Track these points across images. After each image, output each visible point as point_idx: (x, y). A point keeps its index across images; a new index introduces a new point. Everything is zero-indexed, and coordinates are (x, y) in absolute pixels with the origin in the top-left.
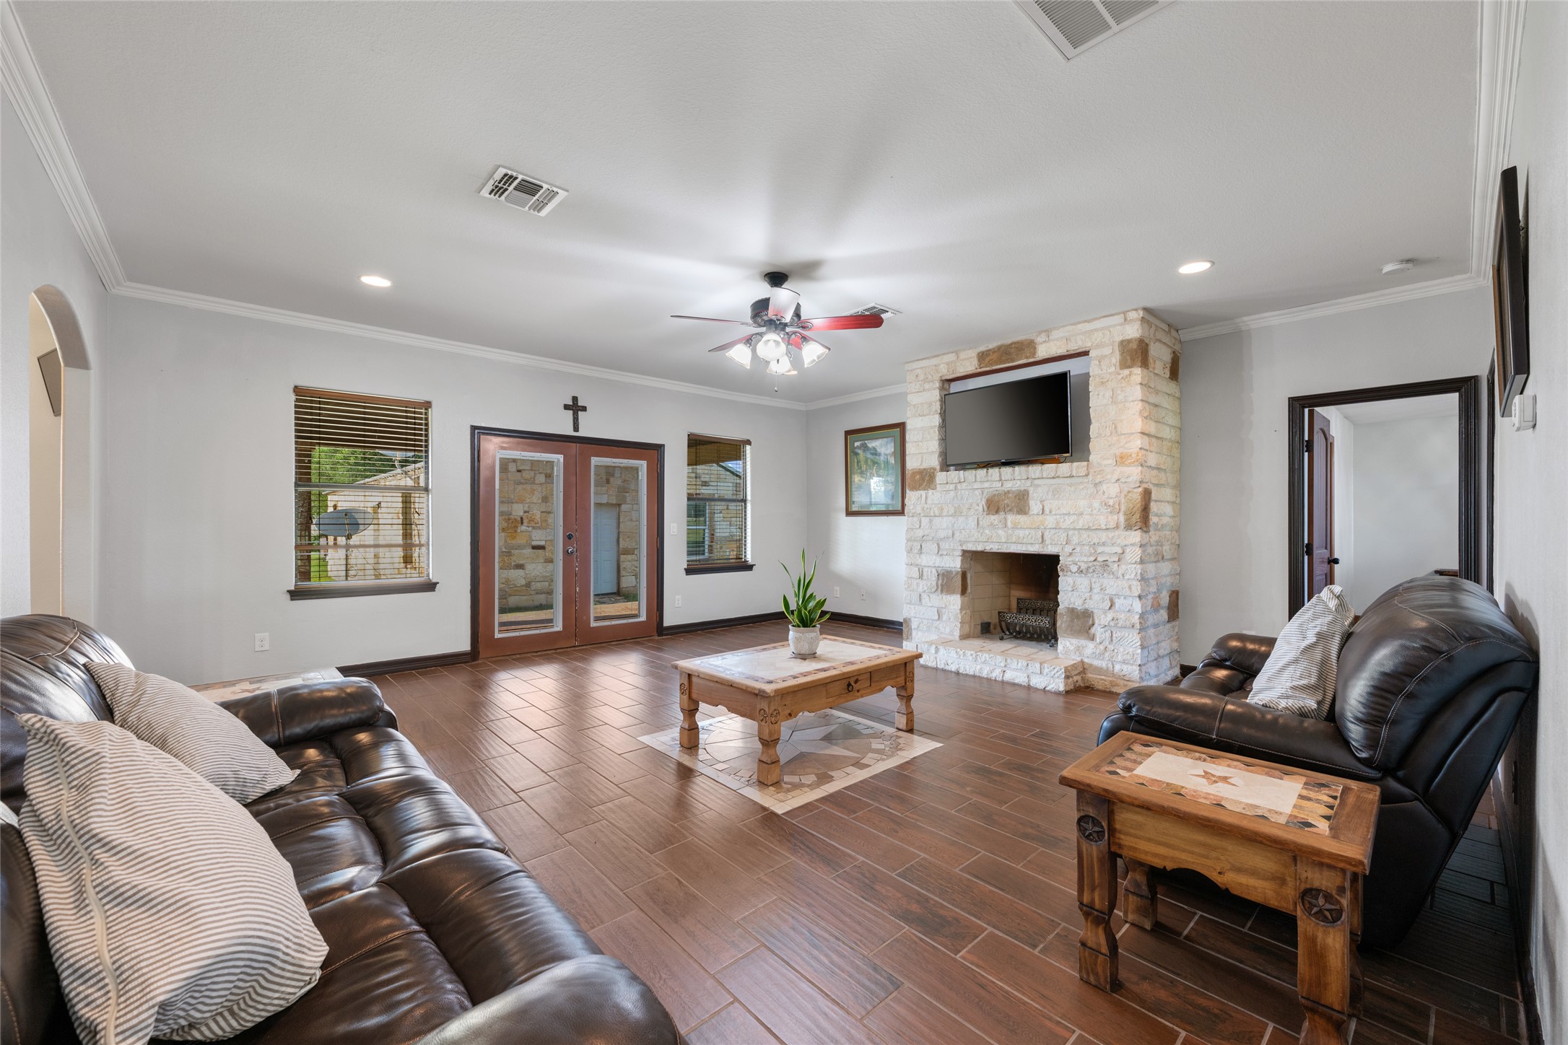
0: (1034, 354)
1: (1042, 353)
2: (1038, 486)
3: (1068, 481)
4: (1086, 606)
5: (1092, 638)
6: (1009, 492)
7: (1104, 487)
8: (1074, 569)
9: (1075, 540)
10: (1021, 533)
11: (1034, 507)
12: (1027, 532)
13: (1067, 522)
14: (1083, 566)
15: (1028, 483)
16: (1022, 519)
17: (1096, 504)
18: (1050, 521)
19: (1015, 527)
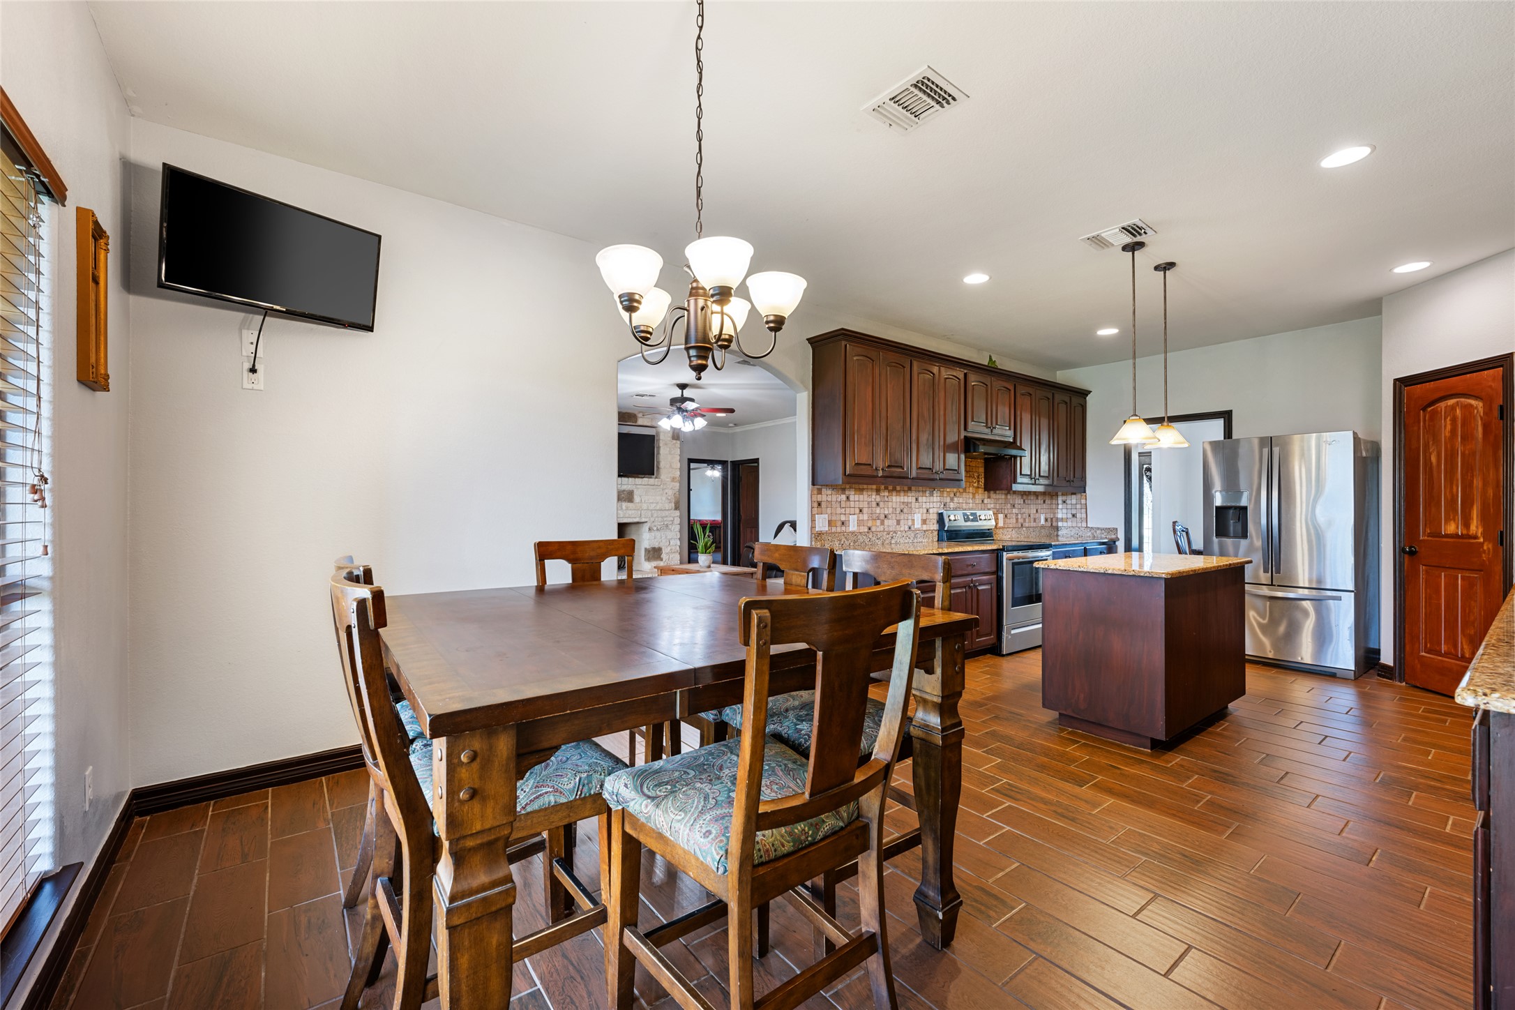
0: (636, 422)
1: (640, 422)
2: (638, 488)
3: (652, 487)
4: (660, 546)
5: (662, 560)
6: (624, 491)
7: (667, 491)
8: (655, 528)
9: (655, 515)
10: (630, 512)
11: (637, 498)
12: (633, 512)
13: (652, 506)
14: (659, 527)
15: (634, 487)
16: (630, 505)
17: (664, 499)
18: (645, 506)
19: (627, 509)
